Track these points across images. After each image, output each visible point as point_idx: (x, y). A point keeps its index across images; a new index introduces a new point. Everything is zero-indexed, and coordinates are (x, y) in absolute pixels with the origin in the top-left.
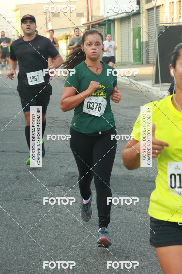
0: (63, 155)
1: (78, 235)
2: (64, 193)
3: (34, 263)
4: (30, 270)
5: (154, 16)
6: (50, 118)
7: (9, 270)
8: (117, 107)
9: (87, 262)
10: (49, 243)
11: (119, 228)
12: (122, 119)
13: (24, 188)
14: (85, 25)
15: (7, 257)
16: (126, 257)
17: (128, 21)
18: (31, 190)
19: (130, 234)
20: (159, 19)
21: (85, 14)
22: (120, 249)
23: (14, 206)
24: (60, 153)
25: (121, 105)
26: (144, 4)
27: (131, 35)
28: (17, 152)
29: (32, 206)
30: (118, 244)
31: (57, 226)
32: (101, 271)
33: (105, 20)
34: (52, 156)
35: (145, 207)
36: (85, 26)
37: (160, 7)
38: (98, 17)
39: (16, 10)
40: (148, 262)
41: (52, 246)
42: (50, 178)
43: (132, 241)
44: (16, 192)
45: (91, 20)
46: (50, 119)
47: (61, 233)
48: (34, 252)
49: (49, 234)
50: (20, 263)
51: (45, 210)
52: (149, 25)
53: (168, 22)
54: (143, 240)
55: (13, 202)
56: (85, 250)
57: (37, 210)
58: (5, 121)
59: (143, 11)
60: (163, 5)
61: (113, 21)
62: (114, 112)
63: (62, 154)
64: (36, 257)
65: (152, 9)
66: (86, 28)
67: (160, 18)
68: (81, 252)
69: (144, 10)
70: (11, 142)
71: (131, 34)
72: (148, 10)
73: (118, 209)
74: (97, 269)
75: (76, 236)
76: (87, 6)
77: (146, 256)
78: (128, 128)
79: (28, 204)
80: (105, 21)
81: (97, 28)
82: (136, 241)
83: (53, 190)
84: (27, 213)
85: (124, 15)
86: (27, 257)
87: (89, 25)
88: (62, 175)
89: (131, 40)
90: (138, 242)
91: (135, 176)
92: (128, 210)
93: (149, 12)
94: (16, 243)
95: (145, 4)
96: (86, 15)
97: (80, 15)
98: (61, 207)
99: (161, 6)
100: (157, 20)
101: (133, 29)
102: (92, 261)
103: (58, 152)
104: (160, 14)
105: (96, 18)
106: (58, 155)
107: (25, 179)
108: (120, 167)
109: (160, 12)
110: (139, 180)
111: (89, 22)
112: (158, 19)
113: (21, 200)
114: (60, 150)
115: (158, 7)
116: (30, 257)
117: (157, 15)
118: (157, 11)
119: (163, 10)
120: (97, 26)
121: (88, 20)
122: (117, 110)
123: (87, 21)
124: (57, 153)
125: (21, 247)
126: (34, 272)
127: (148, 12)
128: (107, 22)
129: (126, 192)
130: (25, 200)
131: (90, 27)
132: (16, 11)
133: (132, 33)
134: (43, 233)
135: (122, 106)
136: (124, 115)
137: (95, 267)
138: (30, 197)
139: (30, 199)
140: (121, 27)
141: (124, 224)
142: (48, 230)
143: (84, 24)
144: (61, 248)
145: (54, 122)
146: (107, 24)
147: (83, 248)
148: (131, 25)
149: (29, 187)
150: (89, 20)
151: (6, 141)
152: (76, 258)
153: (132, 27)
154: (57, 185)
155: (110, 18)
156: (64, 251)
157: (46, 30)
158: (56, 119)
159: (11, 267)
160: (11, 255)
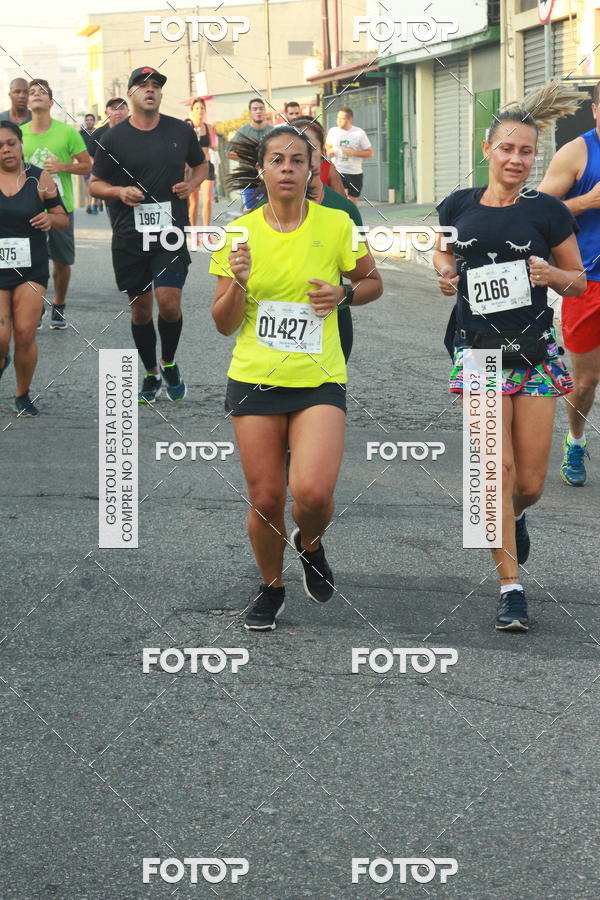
0: (236, 508)
1: (283, 773)
2: (238, 635)
3: (135, 865)
4: (124, 886)
5: (543, 54)
6: (198, 386)
7: (55, 887)
8: (419, 354)
9: (312, 861)
10: (185, 797)
11: (417, 752)
12: (435, 392)
13: (108, 618)
14: (314, 83)
15: (49, 844)
16: (441, 848)
17: (457, 69)
18: (130, 624)
19: (456, 773)
20: (561, 65)
21: (318, 46)
22: (420, 822)
23: (74, 677)
24: (228, 504)
25: (431, 348)
26: (513, 13)
27: (467, 117)
28: (87, 498)
29: (133, 677)
30: (414, 806)
31: (213, 743)
32: (356, 894)
33: (382, 64)
34: (202, 513)
35: (507, 683)
36: (316, 85)
37: (565, 23)
38: (359, 56)
39: (91, 33)
40: (512, 865)
41: (198, 807)
42: (193, 583)
43: (461, 794)
44: (82, 630)
45: (338, 64)
46: (197, 390)
47: (227, 767)
48: (137, 828)
49: (186, 769)
50: (92, 865)
51: (176, 689)
52: (527, 83)
53: (592, 73)
54: (495, 791)
55: (71, 664)
56: (307, 822)
57: (148, 688)
58: (49, 395)
59: (509, 36)
60: (574, 17)
61: (410, 68)
62: (409, 367)
63: (234, 505)
64: (144, 845)
65: (539, 29)
66: (320, 91)
67: (564, 61)
68: (291, 828)
69: (512, 34)
70: (67, 467)
71: (467, 111)
72: (526, 33)
73: (415, 689)
74: (345, 887)
75: (278, 776)
76: (325, 18)
77: (506, 845)
78: (453, 421)
79: (120, 670)
80: (383, 69)
81: (357, 93)
82: (473, 797)
83: (205, 625)
84: (117, 698)
85: (447, 49)
86: (114, 846)
87: (331, 83)
88: (233, 574)
89: (467, 134)
90: (480, 799)
91: (473, 581)
92: (449, 694)
93: (527, 42)
94: (77, 797)
95: (516, 13)
96: (321, 51)
97: (299, 48)
98: (227, 681)
99: (567, 19)
100: (555, 66)
101: (476, 96)
102: (327, 859)
103: (220, 501)
104: (564, 46)
105: (352, 60)
106: (219, 508)
107: (111, 589)
108: (424, 550)
109: (564, 39)
110: (488, 595)
111: (329, 72)
112: (557, 62)
113: (98, 656)
114: (228, 492)
115: (557, 24)
116: (124, 843)
117: (555, 51)
118: (555, 37)
119: (574, 32)
120: (357, 84)
121: (328, 65)
122: (418, 363)
123: (322, 69)
124: (219, 504)
125: (95, 811)
126: (135, 893)
127: (525, 39)
128: (387, 71)
129: (443, 635)
130: (110, 655)
131: (335, 89)
132: (89, 35)
133: (471, 108)
134: (167, 766)
135: (434, 350)
136: (442, 380)
137: (337, 880)
138: (128, 647)
139: (126, 652)
140: (435, 87)
141: (437, 737)
142: (184, 756)
143: (312, 80)
144: (226, 816)
145: (208, 399)
146: (387, 80)
147: (300, 818)
148: (467, 82)
149: (122, 614)
150: (330, 67)
151: (49, 463)
152: (275, 848)
153: (471, 90)
154: (217, 609)
155: (400, 59)
156: (235, 824)
157: (187, 97)
158: (216, 392)
159: (62, 877)
160: (62, 838)
